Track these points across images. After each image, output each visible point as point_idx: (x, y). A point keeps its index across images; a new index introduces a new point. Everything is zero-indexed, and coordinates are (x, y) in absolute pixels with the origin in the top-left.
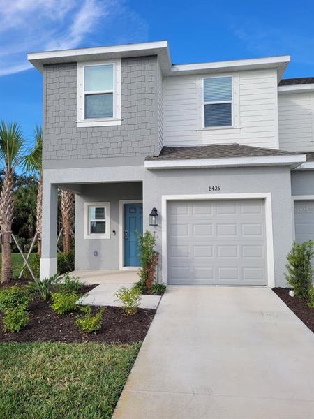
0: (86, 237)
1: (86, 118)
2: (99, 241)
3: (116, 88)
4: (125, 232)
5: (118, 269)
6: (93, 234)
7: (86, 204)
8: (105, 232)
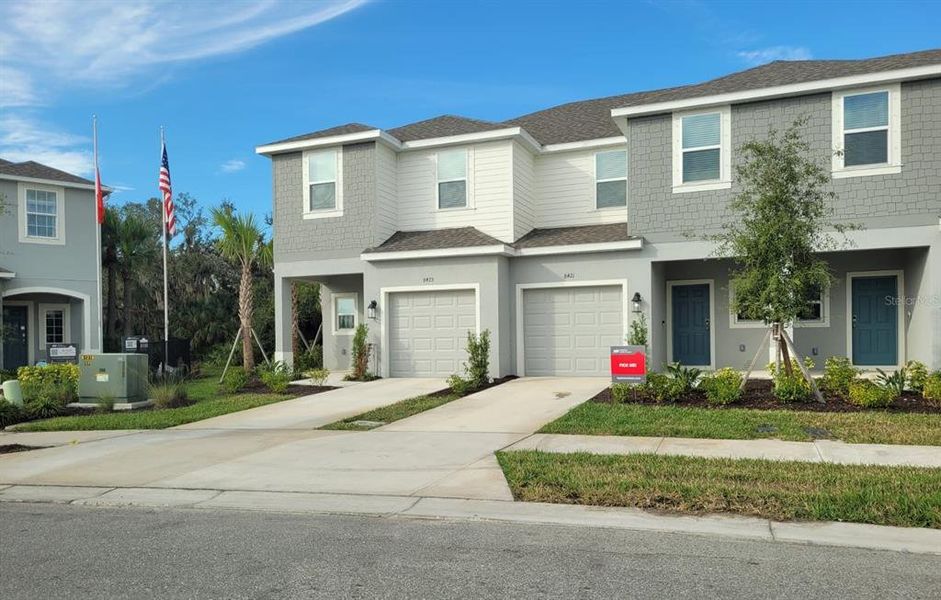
0: (334, 333)
1: (311, 209)
2: (347, 337)
3: (338, 179)
7: (333, 295)
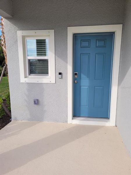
0: (23, 80)
2: (40, 85)
4: (75, 74)
5: (67, 122)
6: (32, 76)
7: (20, 33)
8: (48, 73)
